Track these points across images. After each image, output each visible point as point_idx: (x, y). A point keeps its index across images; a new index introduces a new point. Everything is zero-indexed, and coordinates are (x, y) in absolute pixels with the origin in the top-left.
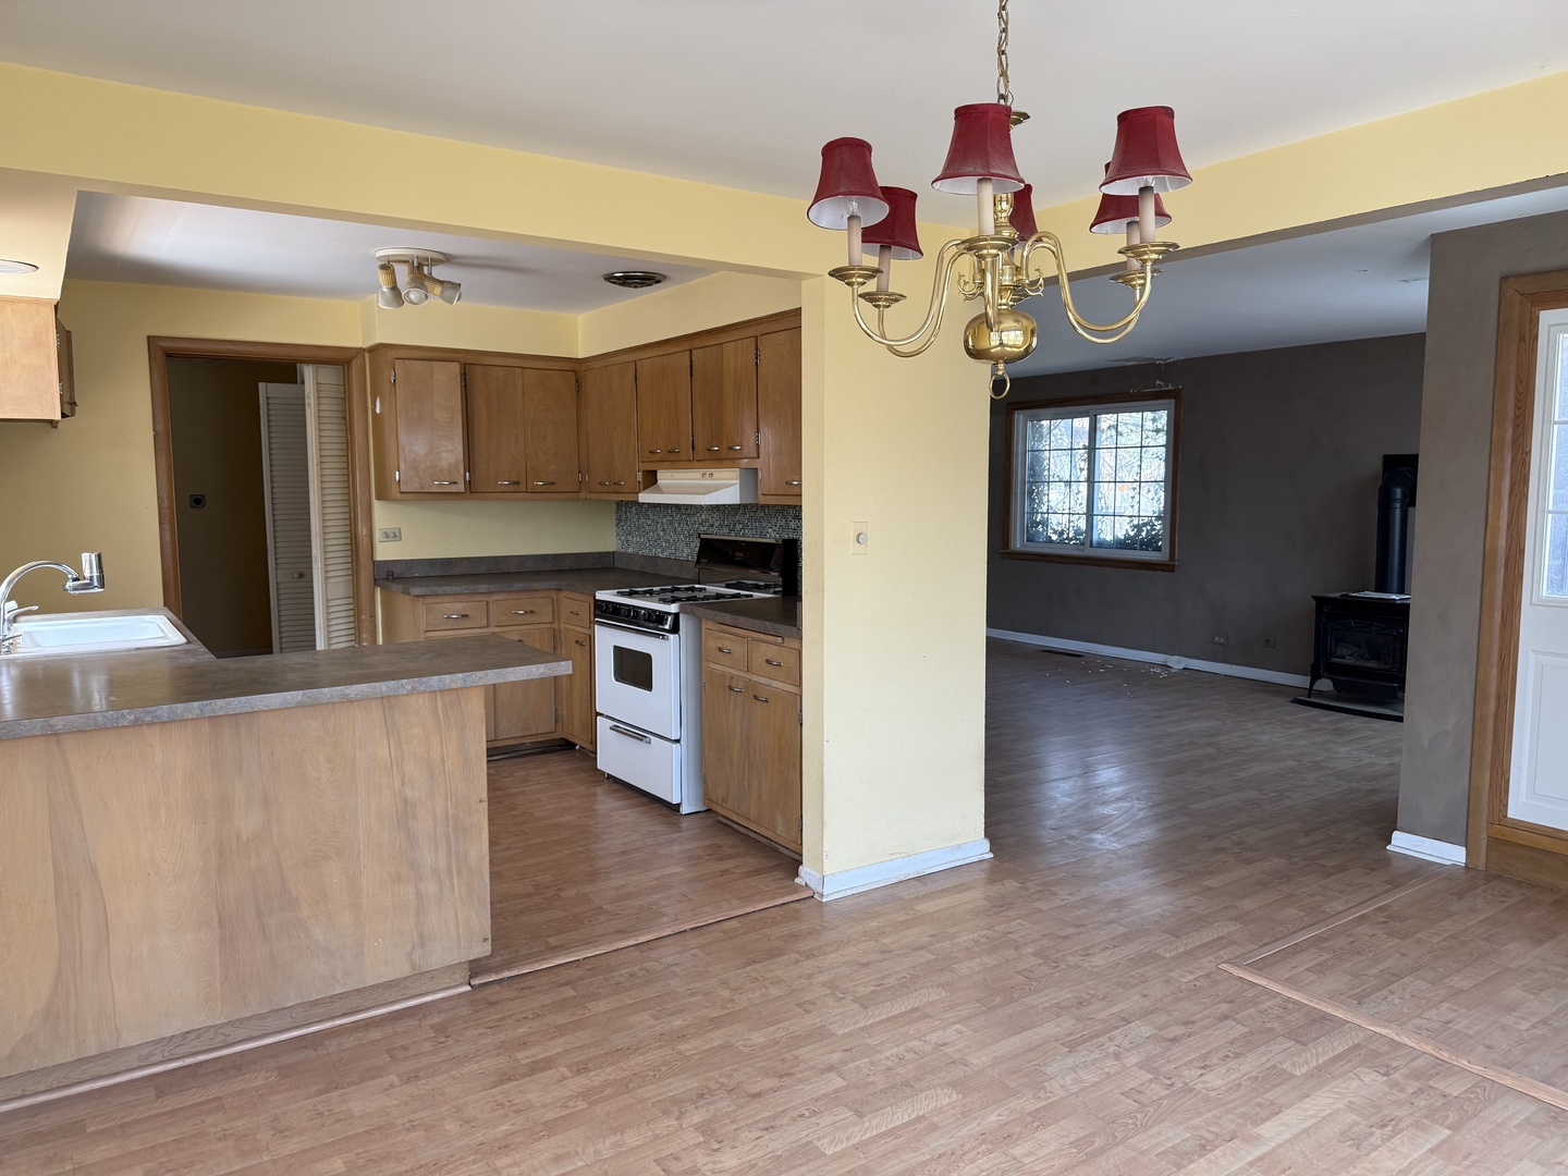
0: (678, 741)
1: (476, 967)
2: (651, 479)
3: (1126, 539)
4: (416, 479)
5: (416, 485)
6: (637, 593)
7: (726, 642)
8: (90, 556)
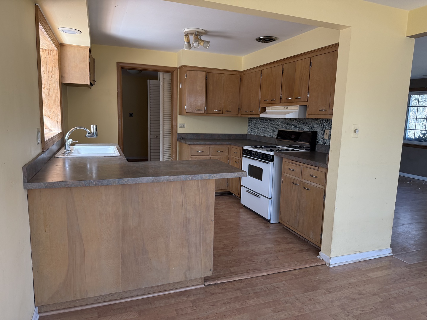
0: (270, 199)
1: (206, 279)
2: (264, 110)
3: (419, 138)
4: (191, 108)
5: (190, 110)
6: (257, 147)
7: (292, 167)
8: (94, 126)
